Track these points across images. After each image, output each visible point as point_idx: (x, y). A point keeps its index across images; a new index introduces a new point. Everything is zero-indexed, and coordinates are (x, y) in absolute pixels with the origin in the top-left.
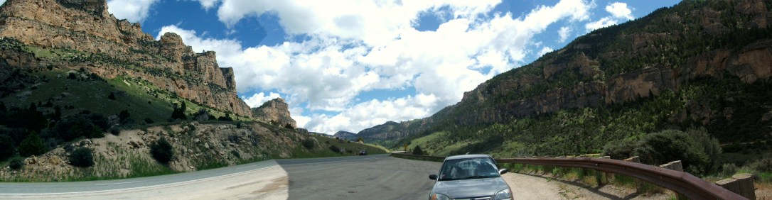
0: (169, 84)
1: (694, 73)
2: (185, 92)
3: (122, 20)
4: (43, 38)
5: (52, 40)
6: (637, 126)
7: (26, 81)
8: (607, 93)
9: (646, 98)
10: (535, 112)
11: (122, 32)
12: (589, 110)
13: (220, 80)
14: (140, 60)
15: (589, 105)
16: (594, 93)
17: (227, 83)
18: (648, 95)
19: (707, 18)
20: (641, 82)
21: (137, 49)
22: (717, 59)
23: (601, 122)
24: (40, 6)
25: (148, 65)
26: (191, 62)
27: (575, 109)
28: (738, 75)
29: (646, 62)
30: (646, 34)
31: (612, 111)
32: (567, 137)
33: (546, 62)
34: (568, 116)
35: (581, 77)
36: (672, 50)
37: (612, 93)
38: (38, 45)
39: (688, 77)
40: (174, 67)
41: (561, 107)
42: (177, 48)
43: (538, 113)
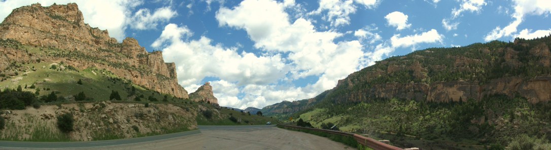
0: (127, 74)
1: (495, 91)
2: (138, 80)
3: (95, 28)
4: (35, 40)
5: (42, 41)
6: (447, 122)
7: (20, 70)
8: (429, 93)
9: (456, 102)
10: (375, 95)
11: (94, 36)
12: (414, 103)
13: (165, 71)
14: (106, 56)
15: (415, 99)
16: (420, 91)
17: (170, 74)
18: (458, 101)
19: (509, 54)
20: (455, 90)
21: (104, 48)
22: (512, 84)
23: (421, 113)
24: (34, 17)
25: (112, 60)
26: (144, 59)
27: (404, 100)
28: (526, 97)
29: (461, 77)
30: (465, 58)
31: (431, 107)
32: (394, 119)
33: (391, 63)
34: (398, 104)
35: (413, 78)
36: (481, 72)
37: (433, 94)
38: (31, 45)
39: (489, 92)
40: (131, 62)
41: (394, 96)
42: (134, 48)
43: (377, 96)
